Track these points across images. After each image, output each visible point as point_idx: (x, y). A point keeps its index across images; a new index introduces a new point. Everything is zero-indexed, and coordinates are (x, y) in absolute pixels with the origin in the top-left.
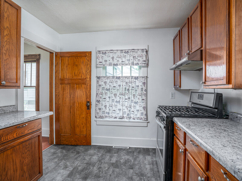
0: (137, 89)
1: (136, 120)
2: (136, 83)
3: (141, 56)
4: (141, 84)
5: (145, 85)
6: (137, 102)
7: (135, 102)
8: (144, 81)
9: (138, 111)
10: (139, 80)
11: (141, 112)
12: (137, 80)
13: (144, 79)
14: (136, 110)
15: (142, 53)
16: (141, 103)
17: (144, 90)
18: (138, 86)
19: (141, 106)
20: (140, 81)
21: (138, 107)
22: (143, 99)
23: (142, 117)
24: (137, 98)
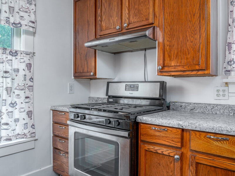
0: (14, 77)
1: (14, 141)
2: (13, 63)
3: (27, 10)
4: (23, 66)
5: (30, 69)
6: (15, 102)
7: (12, 103)
8: (28, 62)
9: (17, 120)
10: (18, 57)
11: (25, 122)
12: (14, 58)
13: (28, 56)
14: (13, 120)
15: (28, 5)
16: (24, 105)
17: (28, 78)
18: (17, 71)
19: (24, 111)
20: (22, 60)
21: (17, 114)
22: (27, 95)
23: (26, 131)
24: (14, 95)
